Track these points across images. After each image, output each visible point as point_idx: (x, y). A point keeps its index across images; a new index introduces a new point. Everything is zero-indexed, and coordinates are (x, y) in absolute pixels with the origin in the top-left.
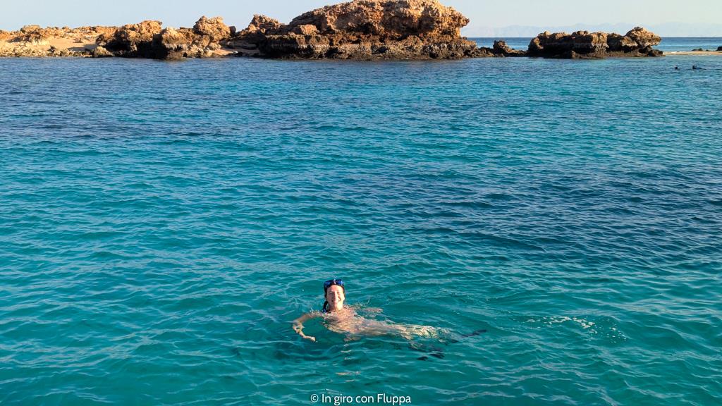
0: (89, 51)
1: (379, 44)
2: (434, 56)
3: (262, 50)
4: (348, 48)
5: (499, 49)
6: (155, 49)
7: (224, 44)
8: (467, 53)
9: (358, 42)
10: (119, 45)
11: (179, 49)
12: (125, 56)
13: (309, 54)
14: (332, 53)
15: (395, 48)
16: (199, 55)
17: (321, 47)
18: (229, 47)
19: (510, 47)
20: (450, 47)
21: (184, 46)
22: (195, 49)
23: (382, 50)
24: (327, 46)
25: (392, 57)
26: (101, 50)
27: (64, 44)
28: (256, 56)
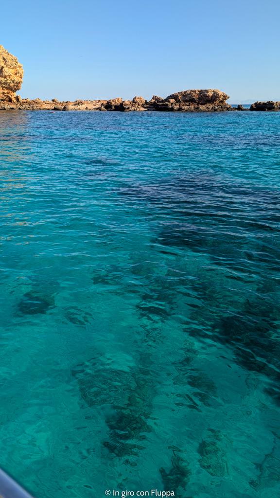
0: (99, 109)
1: (196, 106)
2: (215, 110)
3: (156, 108)
4: (185, 107)
5: (239, 108)
6: (121, 108)
7: (143, 106)
8: (228, 109)
9: (189, 105)
10: (108, 106)
11: (129, 108)
12: (110, 110)
13: (172, 110)
14: (180, 109)
15: (202, 107)
16: (135, 110)
17: (176, 107)
18: (145, 108)
19: (244, 108)
20: (222, 107)
21: (130, 107)
22: (133, 108)
23: (198, 108)
24: (178, 107)
25: (201, 111)
26: (103, 108)
27: (91, 106)
28: (153, 110)
